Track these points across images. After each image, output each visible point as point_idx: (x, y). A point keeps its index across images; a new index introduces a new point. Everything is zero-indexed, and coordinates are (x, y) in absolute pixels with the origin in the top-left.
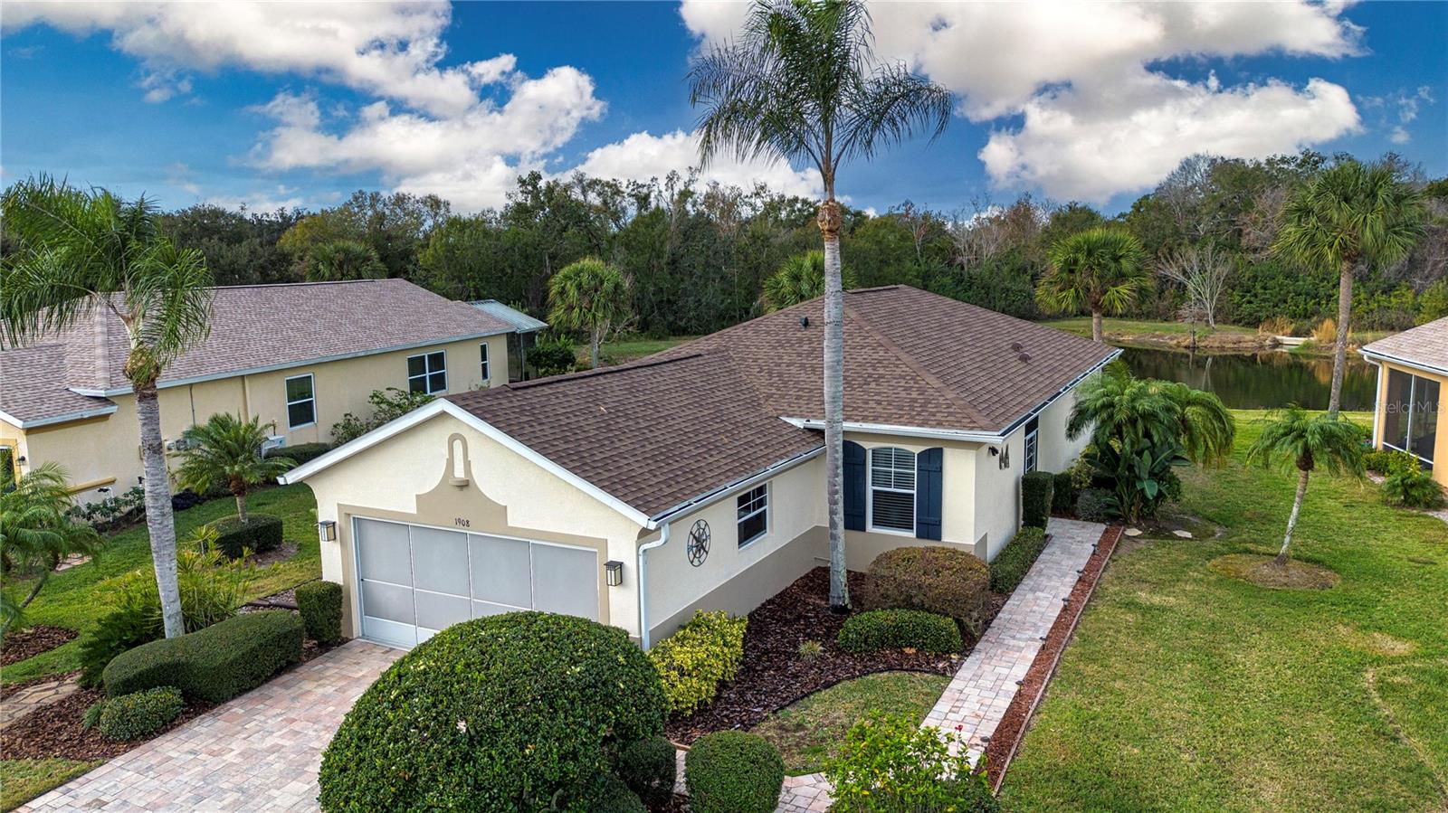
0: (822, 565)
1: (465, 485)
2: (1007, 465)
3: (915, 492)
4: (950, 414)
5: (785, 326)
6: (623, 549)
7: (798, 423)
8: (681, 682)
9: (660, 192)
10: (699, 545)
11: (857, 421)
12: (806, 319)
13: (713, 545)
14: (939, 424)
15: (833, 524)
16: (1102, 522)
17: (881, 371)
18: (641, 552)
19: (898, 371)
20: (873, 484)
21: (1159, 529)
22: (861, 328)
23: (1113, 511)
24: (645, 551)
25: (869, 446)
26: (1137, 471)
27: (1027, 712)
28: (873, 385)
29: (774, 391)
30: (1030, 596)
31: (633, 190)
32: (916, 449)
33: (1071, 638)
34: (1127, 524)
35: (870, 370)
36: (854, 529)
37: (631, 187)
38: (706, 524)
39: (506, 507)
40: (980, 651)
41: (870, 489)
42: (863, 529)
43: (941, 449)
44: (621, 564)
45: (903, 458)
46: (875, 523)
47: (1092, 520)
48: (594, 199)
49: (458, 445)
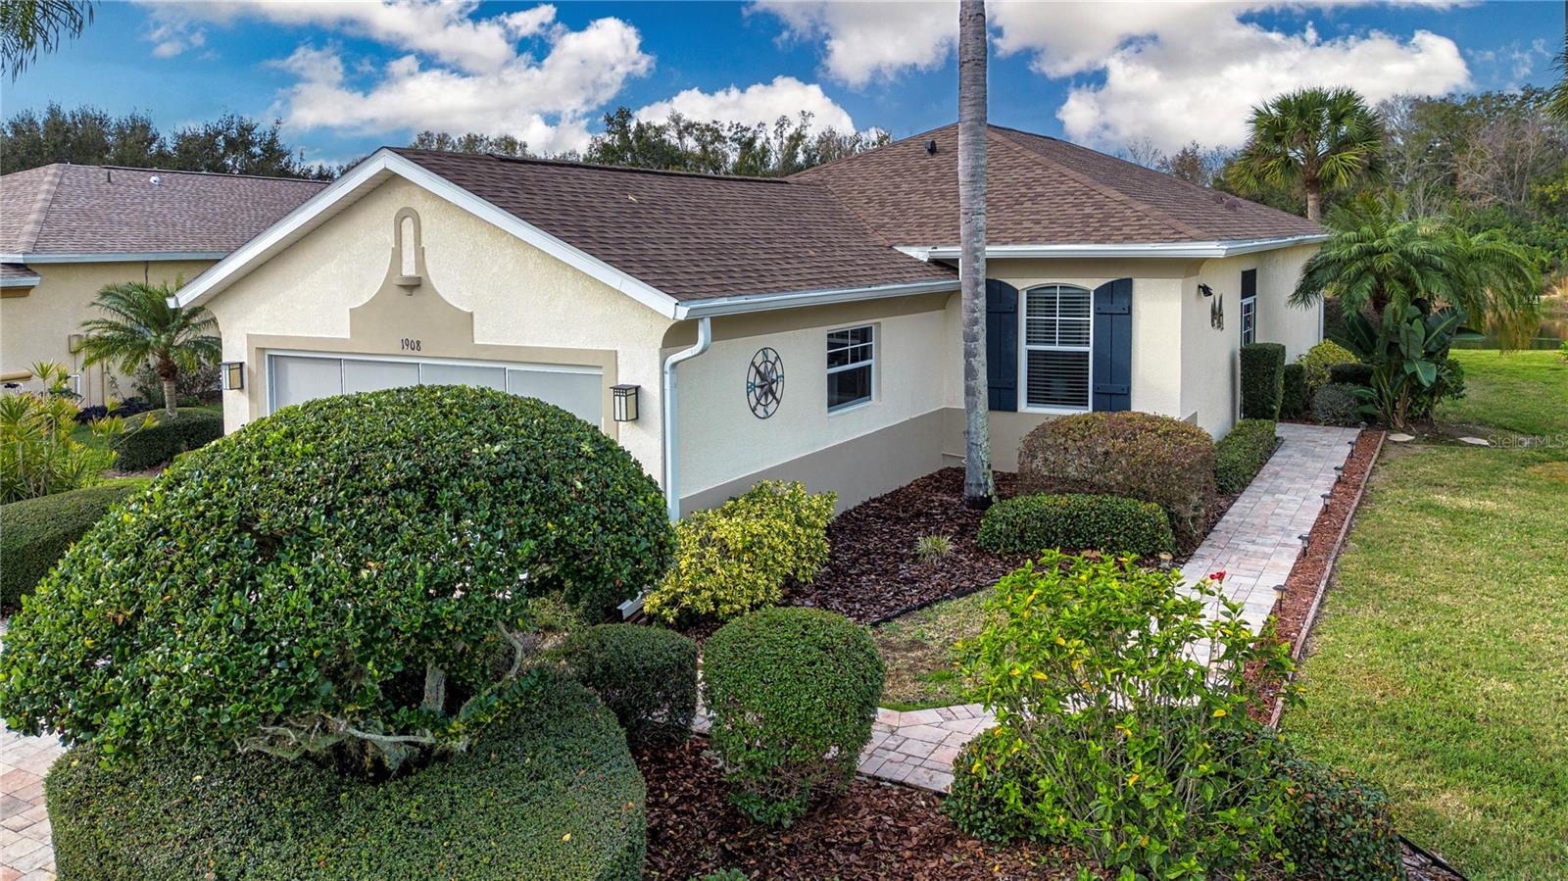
0: (954, 465)
1: (413, 286)
2: (1220, 326)
3: (1090, 349)
4: (1143, 226)
5: (903, 155)
6: (641, 367)
7: (921, 254)
8: (723, 566)
9: (768, 139)
10: (766, 386)
11: (1006, 243)
12: (933, 143)
13: (788, 390)
14: (1128, 239)
15: (971, 407)
16: (1355, 425)
17: (1039, 189)
18: (667, 368)
19: (1064, 187)
20: (1028, 342)
21: (1441, 435)
22: (1008, 148)
23: (1368, 409)
24: (674, 365)
25: (1022, 284)
26: (1403, 349)
27: (1299, 632)
28: (1028, 204)
29: (886, 220)
30: (1267, 498)
31: (736, 133)
32: (1091, 284)
33: (1344, 543)
34: (1390, 427)
35: (1023, 190)
36: (1000, 409)
37: (734, 130)
38: (778, 358)
39: (471, 314)
40: (1202, 557)
41: (1023, 349)
42: (1015, 409)
43: (1129, 282)
44: (637, 388)
45: (1074, 301)
46: (1031, 400)
47: (1336, 424)
48: (690, 143)
49: (408, 226)
